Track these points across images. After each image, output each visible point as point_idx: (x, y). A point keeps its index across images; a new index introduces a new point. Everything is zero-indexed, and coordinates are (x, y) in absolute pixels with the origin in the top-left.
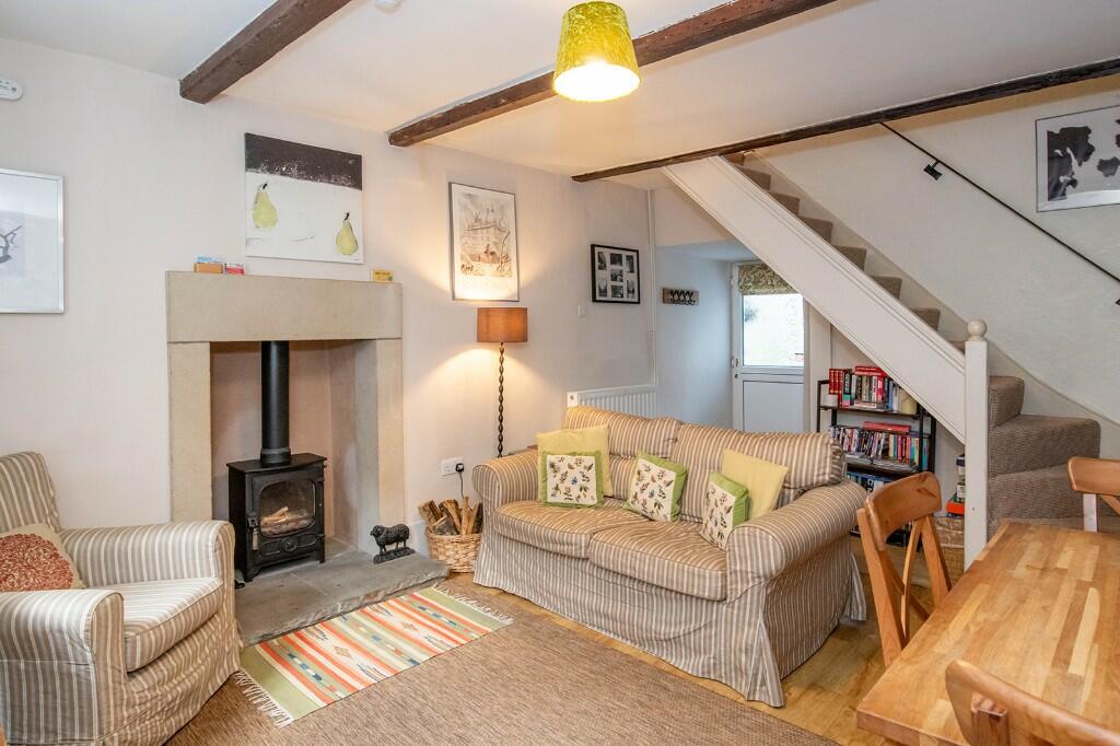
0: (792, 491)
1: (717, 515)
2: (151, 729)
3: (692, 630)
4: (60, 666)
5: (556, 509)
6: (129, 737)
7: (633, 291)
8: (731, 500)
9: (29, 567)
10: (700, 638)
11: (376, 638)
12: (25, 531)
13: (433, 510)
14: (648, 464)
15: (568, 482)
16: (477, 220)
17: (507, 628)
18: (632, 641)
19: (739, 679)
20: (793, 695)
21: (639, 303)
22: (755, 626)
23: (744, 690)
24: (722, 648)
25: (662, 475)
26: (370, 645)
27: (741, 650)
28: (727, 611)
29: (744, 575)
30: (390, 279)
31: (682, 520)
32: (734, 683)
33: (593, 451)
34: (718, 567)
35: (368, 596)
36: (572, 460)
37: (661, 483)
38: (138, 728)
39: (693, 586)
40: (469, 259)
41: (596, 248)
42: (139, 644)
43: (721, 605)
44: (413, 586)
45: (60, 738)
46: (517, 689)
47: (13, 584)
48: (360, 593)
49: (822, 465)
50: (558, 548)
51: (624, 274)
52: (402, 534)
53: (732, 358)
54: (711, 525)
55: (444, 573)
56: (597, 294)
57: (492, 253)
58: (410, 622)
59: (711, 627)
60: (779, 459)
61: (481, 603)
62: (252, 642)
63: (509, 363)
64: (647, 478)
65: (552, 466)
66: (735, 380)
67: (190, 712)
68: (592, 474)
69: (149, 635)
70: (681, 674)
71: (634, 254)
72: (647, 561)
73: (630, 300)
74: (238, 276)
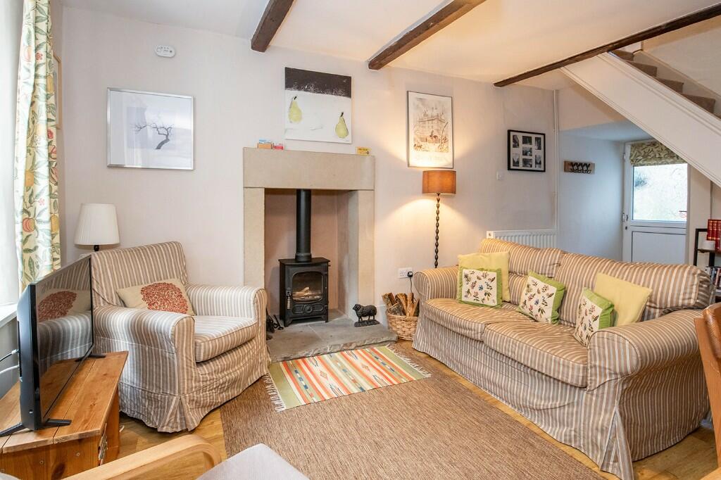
0: (658, 311)
1: (586, 322)
2: (210, 396)
3: (558, 406)
4: (162, 352)
5: (468, 306)
6: (195, 398)
7: (540, 163)
8: (598, 311)
9: (166, 300)
10: (564, 413)
11: (345, 371)
12: (168, 281)
13: (390, 298)
14: (536, 280)
15: (476, 289)
16: (425, 115)
17: (426, 379)
18: (512, 406)
19: (595, 452)
20: (645, 476)
21: (544, 171)
22: (611, 413)
23: (600, 462)
24: (582, 425)
25: (545, 289)
26: (340, 373)
27: (597, 429)
28: (586, 397)
29: (602, 370)
30: (368, 153)
31: (560, 324)
32: (590, 454)
33: (496, 269)
34: (581, 360)
35: (345, 345)
36: (480, 274)
37: (544, 294)
38: (201, 394)
39: (559, 372)
40: (419, 140)
41: (511, 133)
42: (203, 347)
43: (582, 392)
44: (374, 344)
45: (161, 391)
46: (422, 421)
47: (156, 307)
48: (341, 342)
49: (688, 291)
50: (463, 331)
51: (533, 150)
52: (372, 311)
53: (623, 213)
54: (581, 329)
55: (394, 338)
56: (511, 165)
57: (435, 137)
58: (367, 365)
59: (573, 406)
60: (629, 278)
61: (413, 360)
62: (278, 360)
63: (443, 207)
64: (534, 290)
65: (466, 276)
66: (624, 230)
67: (236, 392)
68: (494, 284)
69: (209, 344)
70: (547, 437)
71: (542, 137)
72: (524, 348)
73: (537, 168)
74: (280, 151)
